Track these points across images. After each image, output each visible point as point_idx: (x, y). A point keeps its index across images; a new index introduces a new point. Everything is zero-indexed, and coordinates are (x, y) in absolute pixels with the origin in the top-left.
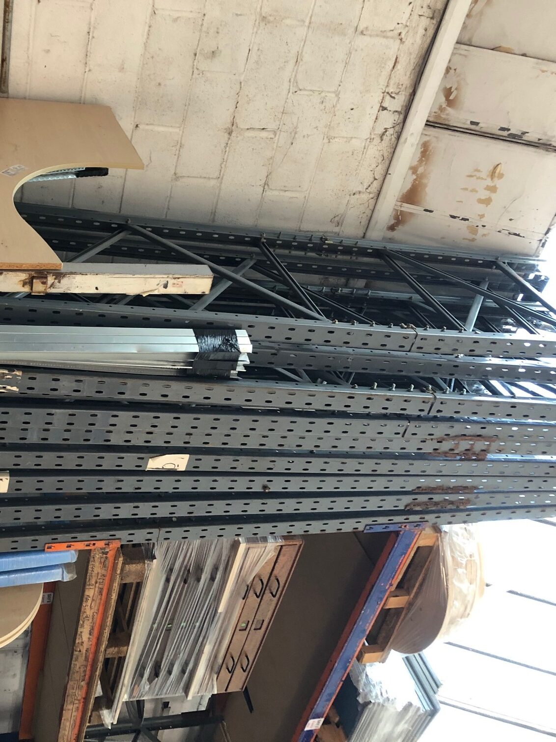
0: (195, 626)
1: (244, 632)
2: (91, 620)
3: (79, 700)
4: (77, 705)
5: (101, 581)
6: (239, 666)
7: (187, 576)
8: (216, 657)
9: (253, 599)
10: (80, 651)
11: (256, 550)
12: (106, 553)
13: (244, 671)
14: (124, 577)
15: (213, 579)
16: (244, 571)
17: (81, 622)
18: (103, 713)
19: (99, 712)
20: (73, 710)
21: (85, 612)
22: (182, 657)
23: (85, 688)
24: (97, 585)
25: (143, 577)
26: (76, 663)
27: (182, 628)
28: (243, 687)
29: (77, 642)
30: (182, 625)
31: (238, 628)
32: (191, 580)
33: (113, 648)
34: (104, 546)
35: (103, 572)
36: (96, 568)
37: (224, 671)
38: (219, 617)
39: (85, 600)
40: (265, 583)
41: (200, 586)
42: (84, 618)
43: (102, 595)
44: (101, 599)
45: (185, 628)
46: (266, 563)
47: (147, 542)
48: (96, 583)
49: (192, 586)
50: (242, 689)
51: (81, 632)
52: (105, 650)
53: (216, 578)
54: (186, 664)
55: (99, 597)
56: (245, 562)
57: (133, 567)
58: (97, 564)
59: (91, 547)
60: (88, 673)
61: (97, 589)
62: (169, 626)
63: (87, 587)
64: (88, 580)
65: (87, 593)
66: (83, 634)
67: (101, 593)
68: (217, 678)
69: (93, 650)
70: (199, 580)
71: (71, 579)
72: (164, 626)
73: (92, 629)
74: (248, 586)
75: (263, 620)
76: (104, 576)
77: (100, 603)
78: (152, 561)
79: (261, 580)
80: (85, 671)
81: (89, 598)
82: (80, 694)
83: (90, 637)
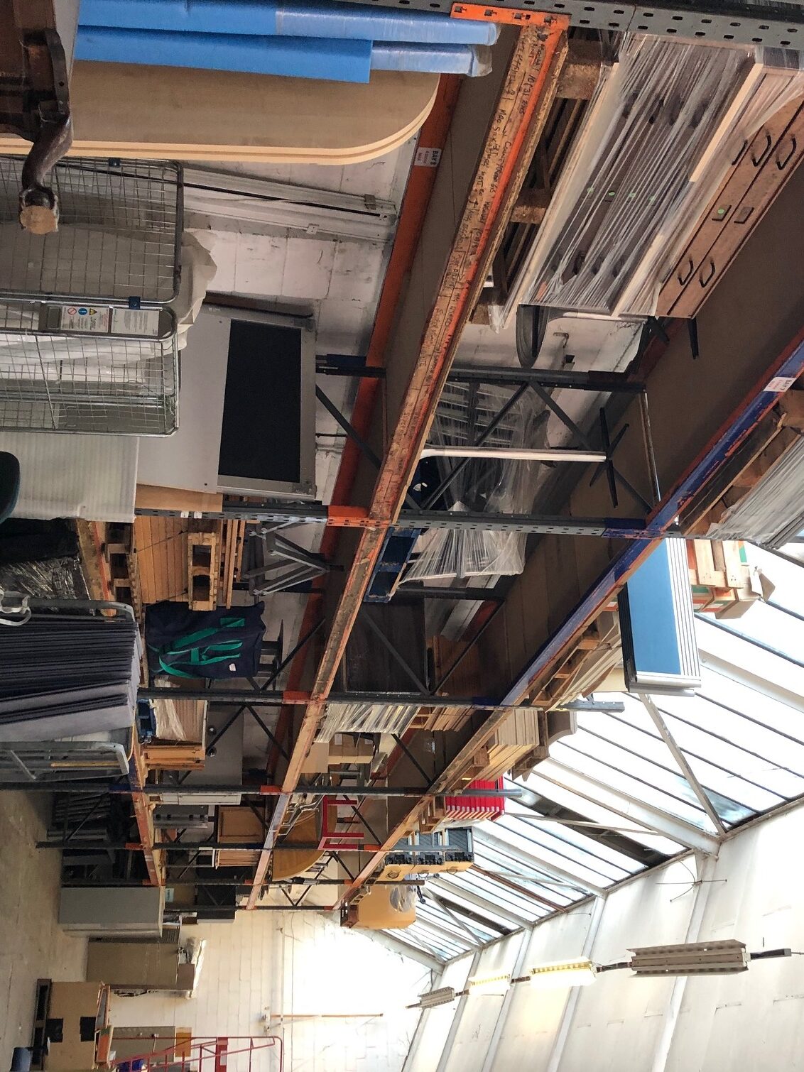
0: (649, 201)
1: (718, 223)
2: (500, 155)
3: (462, 284)
4: (457, 292)
5: (528, 87)
6: (697, 277)
7: (658, 110)
8: (667, 257)
9: (748, 168)
10: (476, 203)
11: (775, 80)
12: (544, 38)
13: (703, 286)
14: (564, 87)
15: (694, 123)
16: (746, 116)
17: (486, 155)
18: (491, 310)
19: (487, 307)
20: (452, 299)
21: (494, 139)
22: (619, 247)
23: (473, 267)
24: (520, 94)
25: (592, 92)
26: (467, 223)
27: (628, 202)
28: (694, 314)
29: (474, 188)
30: (630, 195)
31: (711, 216)
32: (661, 120)
33: (525, 207)
34: (543, 24)
35: (534, 73)
36: (524, 64)
37: (674, 282)
38: (690, 188)
39: (497, 118)
40: (773, 144)
41: (672, 132)
42: (491, 150)
43: (524, 113)
44: (521, 121)
45: (633, 202)
46: (785, 107)
47: (611, 28)
48: (519, 90)
49: (661, 130)
50: (692, 316)
51: (483, 173)
52: (513, 209)
53: (699, 121)
54: (622, 261)
55: (519, 117)
56: (753, 100)
57: (580, 71)
58: (526, 55)
59: (523, 22)
60: (481, 243)
61: (518, 102)
62: (610, 194)
63: (504, 95)
64: (507, 83)
65: (502, 106)
66: (485, 177)
67: (522, 110)
68: (661, 292)
69: (494, 207)
70: (672, 122)
71: (484, 75)
72: (603, 192)
73: (500, 170)
74: (746, 142)
75: (753, 209)
76: (533, 79)
77: (518, 129)
78: (612, 65)
79: (769, 138)
80: (478, 239)
81: (504, 116)
82: (465, 274)
83: (496, 183)
